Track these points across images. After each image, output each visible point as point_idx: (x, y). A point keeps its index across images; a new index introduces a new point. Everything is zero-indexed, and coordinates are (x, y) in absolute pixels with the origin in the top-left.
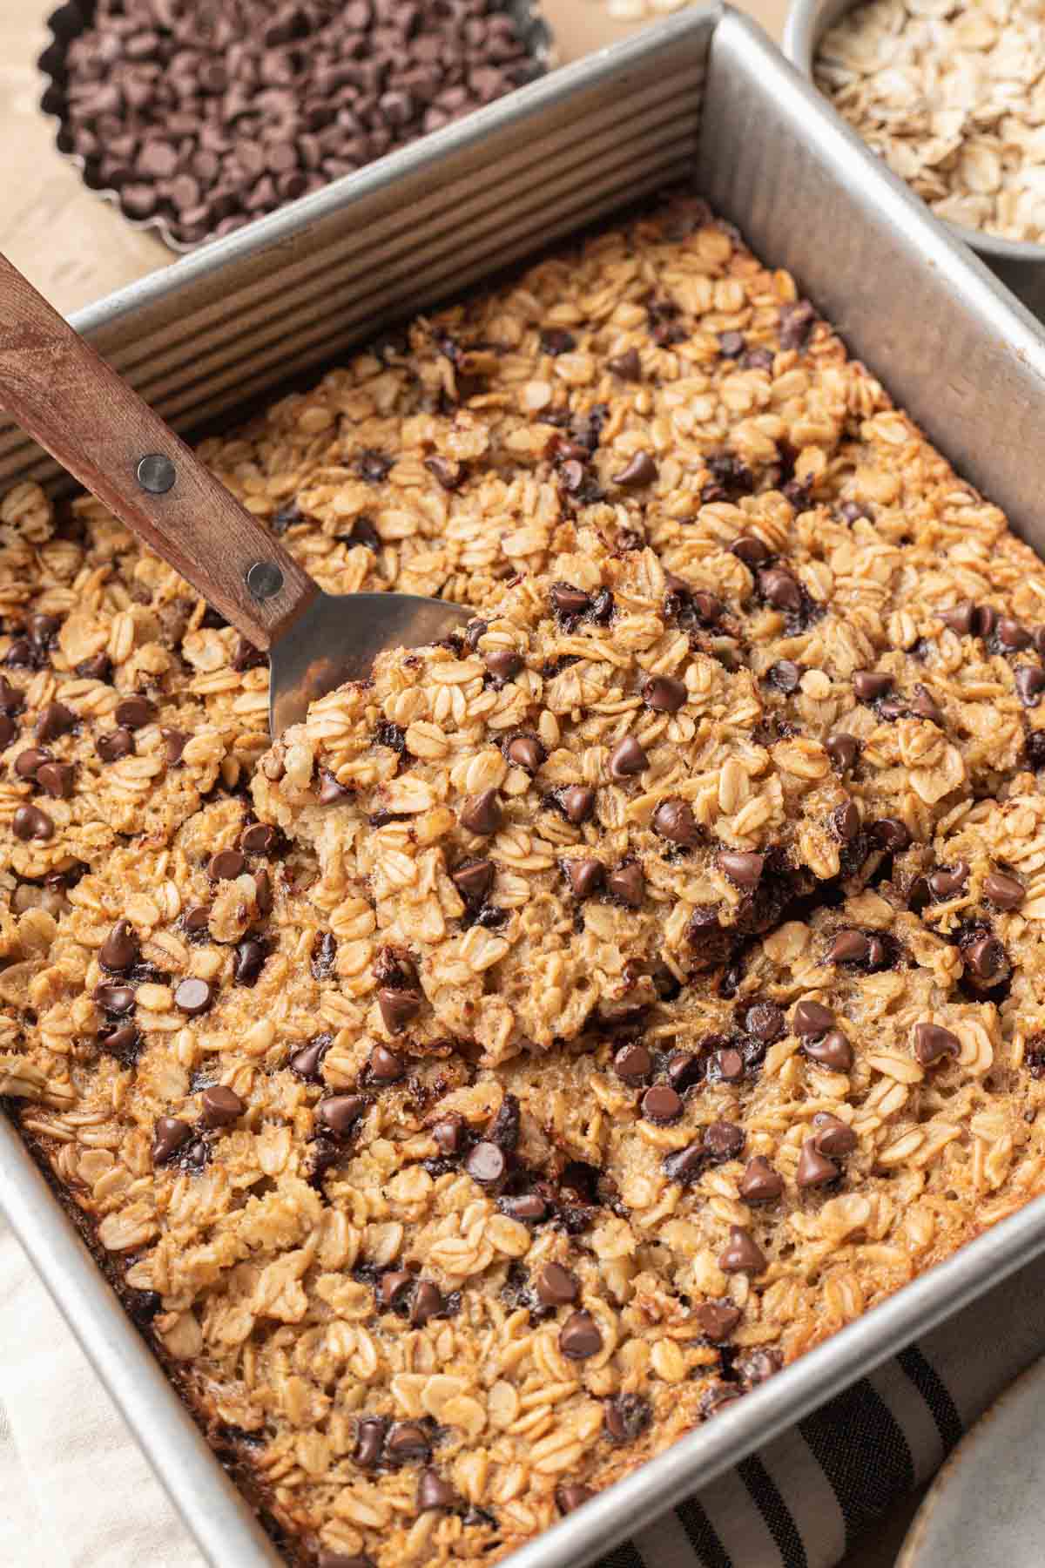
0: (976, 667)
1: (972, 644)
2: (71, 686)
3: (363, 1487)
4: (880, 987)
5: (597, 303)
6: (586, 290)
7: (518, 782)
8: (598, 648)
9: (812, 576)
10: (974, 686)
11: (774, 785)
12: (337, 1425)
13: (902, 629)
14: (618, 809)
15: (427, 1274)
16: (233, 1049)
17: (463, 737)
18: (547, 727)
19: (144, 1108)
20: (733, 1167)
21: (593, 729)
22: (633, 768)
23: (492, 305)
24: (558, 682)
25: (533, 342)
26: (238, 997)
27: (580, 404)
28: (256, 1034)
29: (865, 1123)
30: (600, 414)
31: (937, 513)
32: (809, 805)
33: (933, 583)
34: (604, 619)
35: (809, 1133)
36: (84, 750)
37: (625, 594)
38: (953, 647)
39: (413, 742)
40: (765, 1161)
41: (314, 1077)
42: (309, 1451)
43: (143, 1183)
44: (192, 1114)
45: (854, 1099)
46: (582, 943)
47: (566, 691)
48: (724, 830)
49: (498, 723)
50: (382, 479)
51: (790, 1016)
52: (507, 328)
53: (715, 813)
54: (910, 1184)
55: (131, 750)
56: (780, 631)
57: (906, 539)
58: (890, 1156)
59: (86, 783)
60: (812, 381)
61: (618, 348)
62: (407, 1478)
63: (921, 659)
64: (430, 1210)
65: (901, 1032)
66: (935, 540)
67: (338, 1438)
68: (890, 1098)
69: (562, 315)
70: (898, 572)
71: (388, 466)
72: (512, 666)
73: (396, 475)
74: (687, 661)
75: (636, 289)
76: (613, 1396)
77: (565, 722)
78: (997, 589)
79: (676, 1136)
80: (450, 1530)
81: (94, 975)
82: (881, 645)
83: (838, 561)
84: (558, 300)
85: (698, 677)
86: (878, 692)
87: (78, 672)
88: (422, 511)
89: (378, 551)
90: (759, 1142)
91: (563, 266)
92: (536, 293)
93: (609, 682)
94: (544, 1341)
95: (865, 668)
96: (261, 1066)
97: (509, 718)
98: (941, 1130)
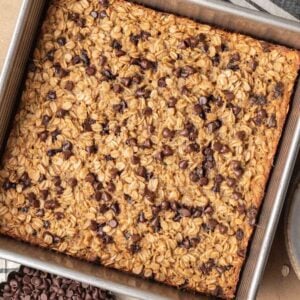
0: (193, 53)
1: (189, 50)
2: (41, 186)
3: (208, 277)
4: (223, 130)
5: (62, 26)
6: (57, 24)
7: (136, 149)
8: (130, 113)
9: (149, 57)
10: (196, 57)
11: (179, 113)
12: (197, 272)
13: (174, 56)
14: (156, 139)
15: (190, 238)
16: (128, 227)
17: (120, 149)
18: (133, 135)
19: (123, 248)
20: (224, 183)
21: (140, 128)
22: (153, 130)
23: (42, 42)
24: (128, 125)
25: (57, 45)
26: (120, 217)
27: (78, 52)
28: (129, 221)
29: (239, 157)
30: (84, 51)
31: (161, 24)
32: (188, 111)
33: (172, 41)
34: (126, 106)
35: (232, 167)
36: (54, 195)
37: (126, 99)
38: (186, 53)
39: (113, 156)
40: (228, 177)
41: (145, 220)
42: (196, 279)
43: (134, 260)
44: (131, 243)
45: (234, 154)
46: (168, 167)
47: (131, 126)
48: (177, 128)
49: (124, 141)
50: (55, 98)
51: (212, 147)
52: (49, 46)
53: (173, 127)
54: (253, 162)
55: (63, 189)
56: (152, 73)
57: (159, 33)
58: (247, 160)
59: (60, 201)
60: (117, 12)
61: (74, 33)
62: (214, 270)
63: (181, 59)
64: (183, 227)
65: (232, 136)
66: (165, 31)
67: (198, 273)
68: (239, 150)
69: (57, 34)
70: (164, 44)
71: (54, 93)
72: (118, 129)
73: (58, 96)
74: (146, 103)
75: (66, 16)
76: (235, 233)
77: (135, 131)
78: (184, 33)
79: (211, 184)
80: (227, 273)
81: (93, 233)
82: (172, 62)
83: (152, 50)
84: (54, 31)
85: (151, 104)
86: (180, 73)
87: (40, 181)
88: (69, 99)
89: (69, 114)
90: (225, 175)
91: (47, 22)
92: (47, 32)
93: (136, 118)
94: (217, 233)
95: (174, 70)
96: (135, 226)
97: (125, 139)
98: (252, 148)
